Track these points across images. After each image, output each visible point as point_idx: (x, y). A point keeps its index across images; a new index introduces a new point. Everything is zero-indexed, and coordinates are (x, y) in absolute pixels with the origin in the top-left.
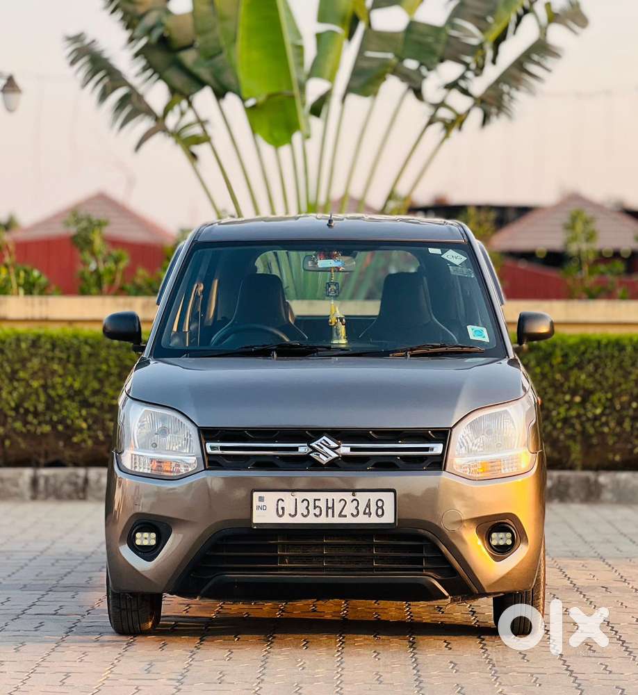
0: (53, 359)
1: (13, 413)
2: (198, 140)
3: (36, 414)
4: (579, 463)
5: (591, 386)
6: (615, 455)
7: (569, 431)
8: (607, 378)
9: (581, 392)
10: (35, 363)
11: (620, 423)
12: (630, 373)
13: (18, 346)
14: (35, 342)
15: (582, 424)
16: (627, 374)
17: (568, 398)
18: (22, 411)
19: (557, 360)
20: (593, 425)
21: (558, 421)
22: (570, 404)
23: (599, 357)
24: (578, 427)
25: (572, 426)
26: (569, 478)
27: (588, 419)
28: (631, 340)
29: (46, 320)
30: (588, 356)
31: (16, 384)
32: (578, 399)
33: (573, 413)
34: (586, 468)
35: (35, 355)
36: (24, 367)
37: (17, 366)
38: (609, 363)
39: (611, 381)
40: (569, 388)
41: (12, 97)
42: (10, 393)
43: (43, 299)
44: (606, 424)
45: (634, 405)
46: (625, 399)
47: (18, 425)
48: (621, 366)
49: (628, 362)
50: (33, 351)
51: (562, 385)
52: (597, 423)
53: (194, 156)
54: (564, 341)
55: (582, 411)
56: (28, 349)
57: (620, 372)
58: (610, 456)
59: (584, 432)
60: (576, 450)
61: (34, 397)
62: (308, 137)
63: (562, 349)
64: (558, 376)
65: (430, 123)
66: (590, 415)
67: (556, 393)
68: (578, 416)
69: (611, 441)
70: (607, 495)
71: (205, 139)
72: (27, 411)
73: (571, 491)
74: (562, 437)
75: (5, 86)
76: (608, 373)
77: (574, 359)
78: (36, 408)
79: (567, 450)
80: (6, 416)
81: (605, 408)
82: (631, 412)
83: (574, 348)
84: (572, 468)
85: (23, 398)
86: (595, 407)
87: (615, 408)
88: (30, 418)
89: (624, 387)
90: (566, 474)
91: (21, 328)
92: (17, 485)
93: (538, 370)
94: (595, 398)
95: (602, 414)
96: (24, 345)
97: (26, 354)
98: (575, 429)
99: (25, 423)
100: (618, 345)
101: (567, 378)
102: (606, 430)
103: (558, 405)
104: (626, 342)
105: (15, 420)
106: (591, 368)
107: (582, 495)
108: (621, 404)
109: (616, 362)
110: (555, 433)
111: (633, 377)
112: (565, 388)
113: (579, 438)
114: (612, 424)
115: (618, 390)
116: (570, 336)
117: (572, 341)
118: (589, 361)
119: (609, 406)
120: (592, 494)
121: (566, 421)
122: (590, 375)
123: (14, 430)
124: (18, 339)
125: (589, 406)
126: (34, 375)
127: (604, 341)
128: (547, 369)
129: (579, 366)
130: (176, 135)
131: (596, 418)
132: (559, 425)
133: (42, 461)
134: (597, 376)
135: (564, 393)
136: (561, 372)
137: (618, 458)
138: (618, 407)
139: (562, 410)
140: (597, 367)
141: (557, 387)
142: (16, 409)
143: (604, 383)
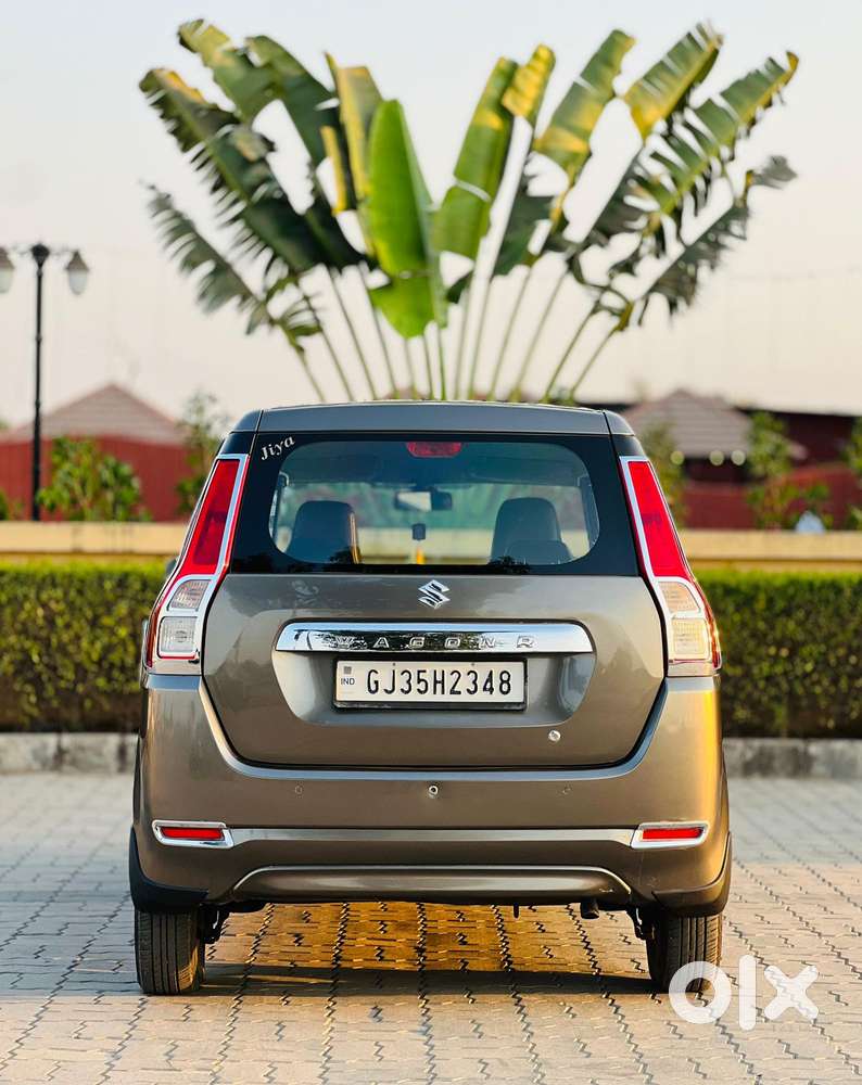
0: (143, 601)
1: (94, 668)
2: (307, 331)
3: (123, 669)
4: (784, 730)
5: (800, 636)
6: (828, 719)
7: (773, 691)
8: (819, 627)
9: (789, 644)
10: (122, 608)
11: (835, 681)
12: (848, 621)
13: (101, 586)
14: (122, 581)
15: (790, 682)
16: (843, 624)
17: (772, 651)
18: (105, 665)
19: (761, 605)
20: (803, 685)
21: (760, 679)
22: (776, 659)
23: (811, 602)
24: (785, 686)
25: (777, 685)
26: (772, 748)
27: (797, 677)
28: (850, 581)
29: (131, 554)
30: (798, 600)
31: (99, 632)
32: (784, 652)
33: (779, 669)
34: (792, 735)
35: (122, 597)
36: (109, 612)
37: (101, 610)
38: (822, 609)
39: (825, 631)
40: (774, 639)
41: (79, 277)
42: (92, 643)
43: (127, 527)
44: (819, 682)
45: (853, 659)
46: (842, 652)
47: (101, 682)
48: (837, 613)
49: (845, 607)
50: (119, 592)
51: (765, 635)
52: (807, 682)
53: (300, 350)
54: (768, 582)
55: (789, 667)
56: (112, 590)
57: (837, 620)
58: (822, 721)
59: (791, 694)
60: (781, 714)
61: (121, 650)
62: (444, 325)
63: (766, 591)
64: (761, 625)
65: (594, 311)
66: (799, 672)
67: (758, 645)
68: (785, 673)
69: (823, 703)
70: (818, 768)
71: (316, 329)
72: (112, 665)
73: (777, 764)
74: (765, 699)
75: (71, 263)
76: (822, 621)
77: (780, 604)
78: (123, 661)
79: (770, 715)
80: (86, 671)
81: (816, 663)
82: (848, 669)
83: (782, 590)
84: (775, 735)
85: (108, 649)
86: (805, 661)
87: (829, 665)
88: (116, 674)
89: (841, 638)
90: (770, 743)
91: (103, 564)
92: (99, 754)
93: (737, 618)
94: (805, 651)
95: (814, 670)
96: (108, 585)
97: (110, 597)
98: (780, 689)
99: (110, 679)
100: (835, 587)
101: (772, 628)
102: (818, 690)
103: (760, 659)
104: (845, 585)
105: (97, 675)
106: (801, 614)
107: (790, 768)
108: (838, 658)
109: (831, 608)
110: (756, 695)
111: (852, 626)
112: (770, 637)
113: (785, 700)
114: (826, 682)
115: (833, 642)
116: (775, 576)
117: (779, 582)
118: (799, 607)
119: (822, 663)
120: (800, 767)
121: (769, 679)
122: (800, 624)
123: (97, 688)
124: (101, 577)
125: (798, 661)
126: (120, 622)
127: (817, 584)
128: (747, 615)
129: (787, 612)
130: (282, 322)
131: (806, 675)
132: (762, 684)
133: (130, 725)
134: (809, 625)
135: (769, 646)
136: (765, 620)
137: (831, 724)
138: (833, 661)
139: (766, 666)
140: (808, 614)
141: (760, 638)
142: (99, 663)
143: (818, 634)
